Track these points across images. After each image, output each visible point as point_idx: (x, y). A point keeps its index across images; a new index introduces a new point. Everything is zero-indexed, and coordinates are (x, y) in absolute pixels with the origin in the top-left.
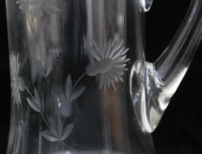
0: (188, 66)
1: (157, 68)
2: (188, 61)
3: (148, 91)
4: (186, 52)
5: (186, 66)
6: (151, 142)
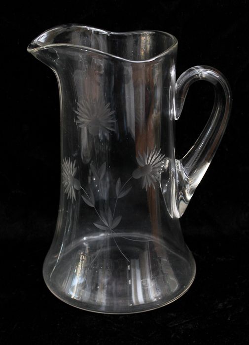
0: (211, 161)
1: (184, 163)
3: (177, 183)
5: (208, 162)
6: (179, 226)
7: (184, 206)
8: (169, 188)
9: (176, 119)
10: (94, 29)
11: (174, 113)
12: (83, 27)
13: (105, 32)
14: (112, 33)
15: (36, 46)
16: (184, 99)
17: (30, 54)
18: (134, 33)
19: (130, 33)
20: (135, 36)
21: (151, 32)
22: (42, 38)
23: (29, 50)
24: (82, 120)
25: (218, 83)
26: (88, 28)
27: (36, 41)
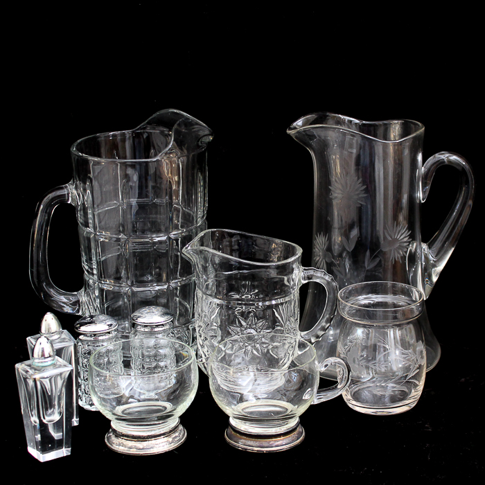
1: (430, 247)
2: (455, 242)
3: (423, 266)
4: (453, 234)
7: (429, 288)
8: (415, 273)
9: (422, 202)
10: (347, 118)
11: (420, 195)
12: (337, 115)
13: (357, 121)
14: (364, 122)
15: (295, 128)
16: (430, 183)
17: (289, 136)
18: (385, 122)
19: (381, 123)
20: (385, 124)
21: (400, 121)
22: (299, 122)
23: (288, 132)
24: (336, 195)
25: (463, 169)
26: (342, 117)
27: (295, 124)
